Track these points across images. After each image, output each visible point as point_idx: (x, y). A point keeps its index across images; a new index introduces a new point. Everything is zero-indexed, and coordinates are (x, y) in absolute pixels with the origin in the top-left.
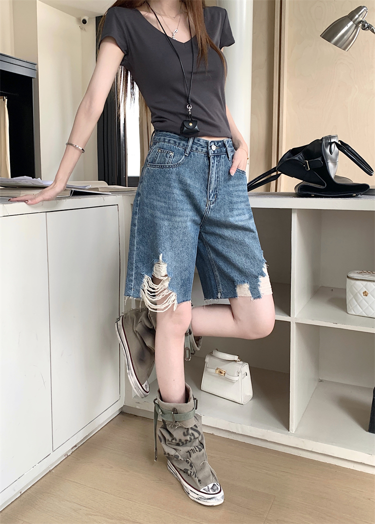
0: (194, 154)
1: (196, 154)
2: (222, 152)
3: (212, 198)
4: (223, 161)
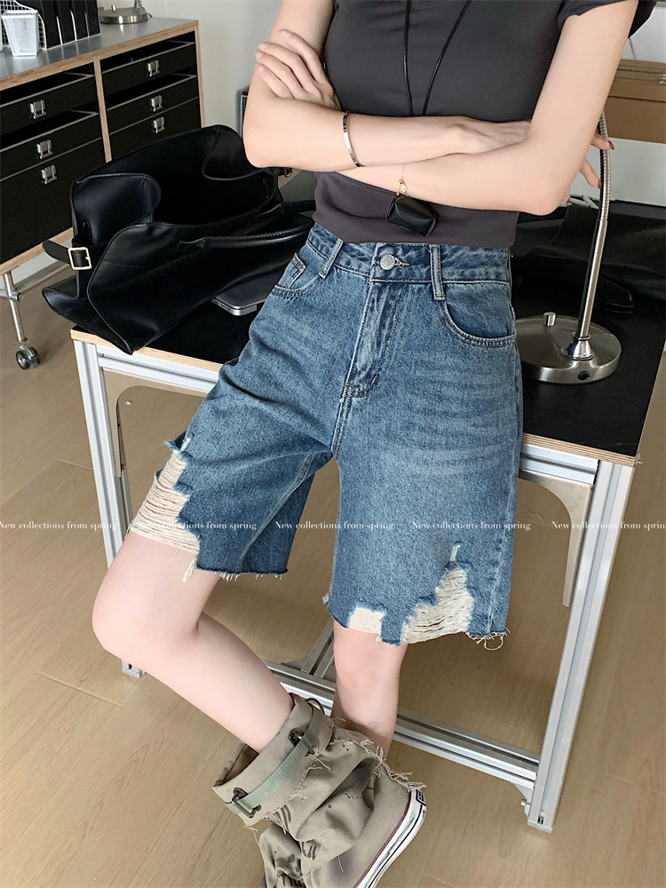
1: (345, 273)
2: (413, 274)
3: (360, 381)
4: (412, 298)
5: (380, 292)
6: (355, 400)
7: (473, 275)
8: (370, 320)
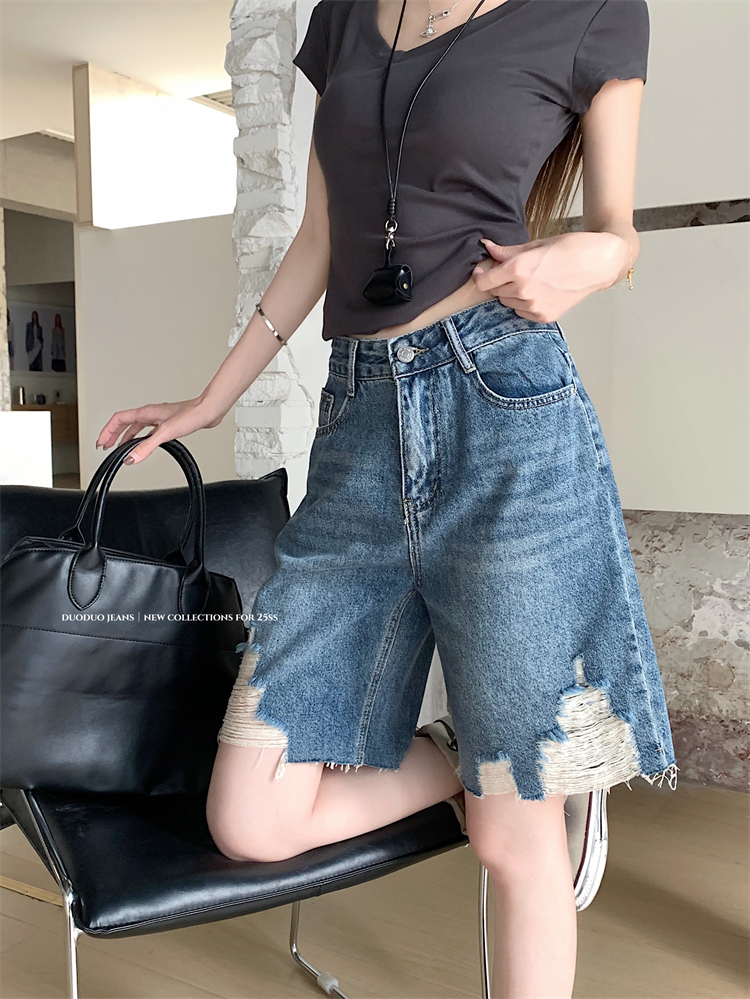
0: (366, 388)
1: (370, 383)
3: (419, 492)
4: (446, 382)
6: (420, 515)
7: (499, 331)
8: (408, 420)
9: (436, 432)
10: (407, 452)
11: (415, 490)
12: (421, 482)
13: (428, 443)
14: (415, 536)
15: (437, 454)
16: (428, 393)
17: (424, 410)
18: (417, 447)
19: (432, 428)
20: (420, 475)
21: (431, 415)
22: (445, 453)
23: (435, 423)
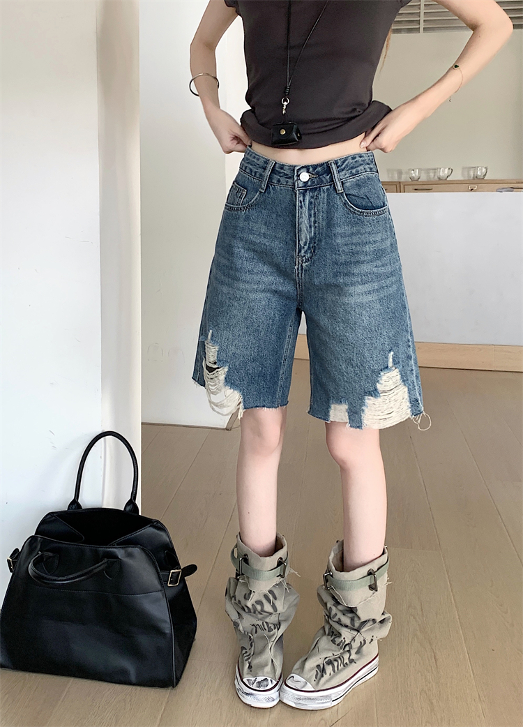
2: (322, 181)
3: (305, 253)
4: (323, 196)
5: (304, 196)
6: (304, 265)
7: (357, 171)
8: (301, 214)
9: (315, 222)
10: (300, 231)
11: (303, 252)
12: (306, 247)
13: (310, 227)
14: (300, 275)
15: (315, 234)
16: (312, 200)
17: (309, 210)
18: (305, 229)
19: (312, 219)
20: (305, 245)
21: (313, 212)
22: (319, 234)
23: (315, 216)
